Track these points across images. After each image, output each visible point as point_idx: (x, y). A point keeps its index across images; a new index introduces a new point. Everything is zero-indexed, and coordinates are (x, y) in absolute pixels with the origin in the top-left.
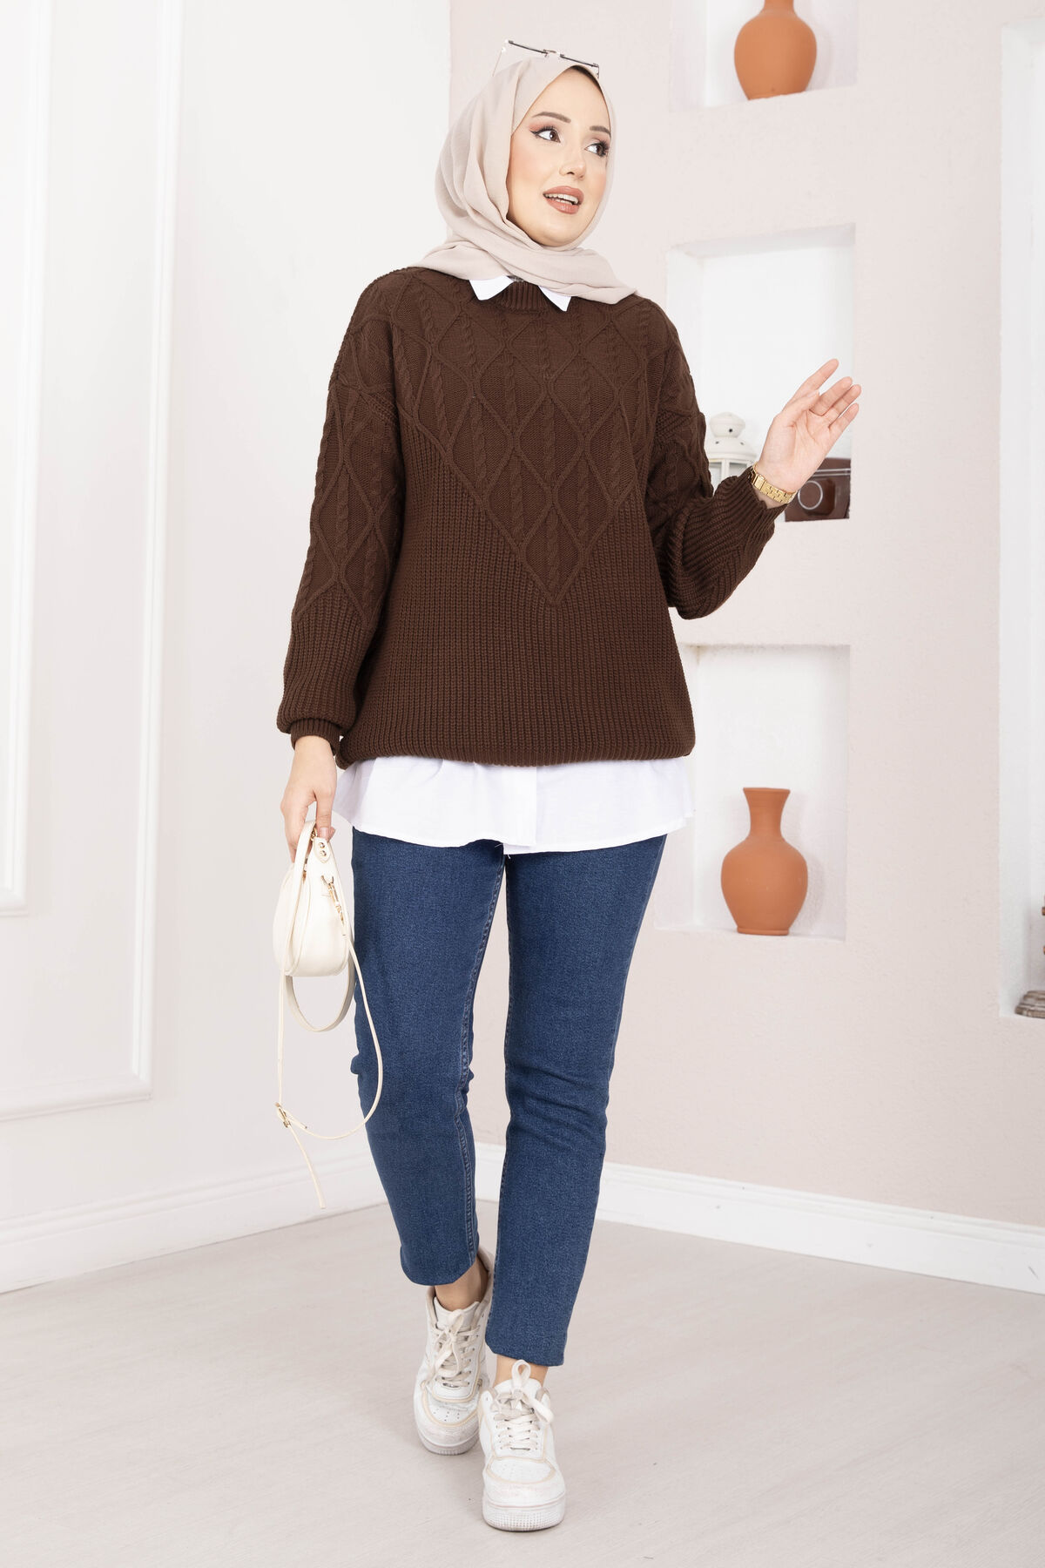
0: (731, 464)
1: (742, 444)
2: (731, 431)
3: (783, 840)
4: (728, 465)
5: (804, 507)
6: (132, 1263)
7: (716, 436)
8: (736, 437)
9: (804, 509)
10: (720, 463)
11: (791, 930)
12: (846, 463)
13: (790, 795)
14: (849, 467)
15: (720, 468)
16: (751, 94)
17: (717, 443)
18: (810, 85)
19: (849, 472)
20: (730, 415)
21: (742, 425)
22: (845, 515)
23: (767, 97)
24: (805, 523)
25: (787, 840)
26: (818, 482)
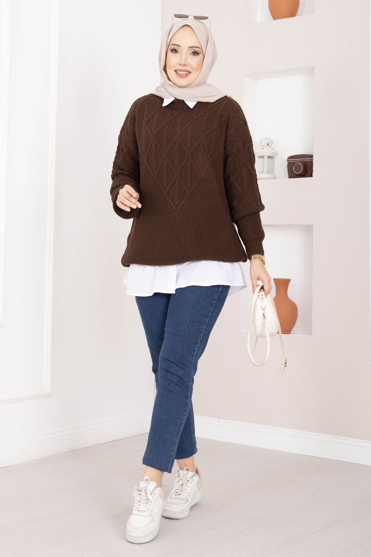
0: (268, 157)
1: (272, 149)
2: (268, 144)
3: (288, 298)
4: (267, 157)
5: (296, 173)
6: (44, 458)
7: (262, 146)
8: (270, 146)
9: (296, 174)
10: (264, 156)
11: (291, 332)
12: (311, 156)
13: (291, 281)
14: (313, 158)
15: (264, 158)
16: (275, 18)
17: (263, 149)
18: (297, 14)
19: (313, 159)
20: (268, 138)
21: (272, 142)
22: (311, 176)
23: (281, 19)
24: (296, 179)
25: (290, 298)
26: (301, 163)
